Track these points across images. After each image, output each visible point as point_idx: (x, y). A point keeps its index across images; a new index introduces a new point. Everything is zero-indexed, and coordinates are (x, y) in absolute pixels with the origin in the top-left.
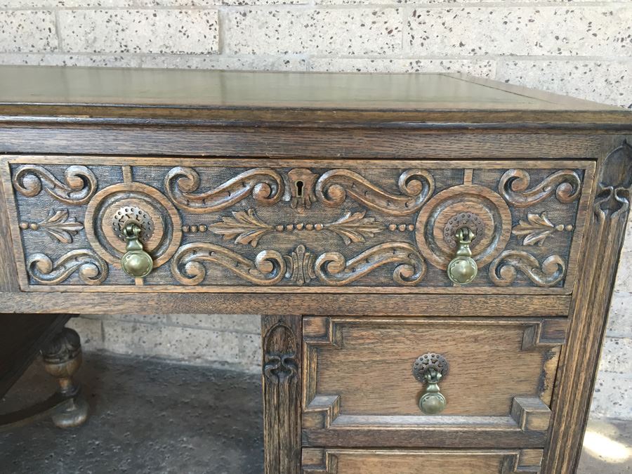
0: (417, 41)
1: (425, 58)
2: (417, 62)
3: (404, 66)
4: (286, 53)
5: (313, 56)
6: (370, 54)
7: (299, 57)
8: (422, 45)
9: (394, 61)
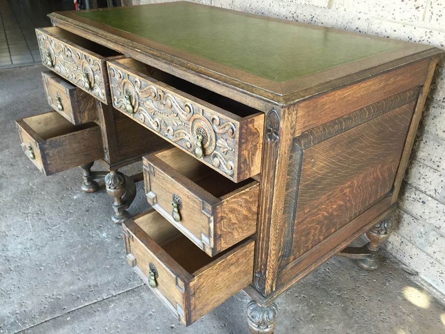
0: (435, 17)
1: (437, 30)
2: (430, 32)
3: (422, 33)
4: (360, 12)
5: (373, 17)
6: (404, 21)
7: (366, 17)
8: (437, 20)
9: (417, 28)
